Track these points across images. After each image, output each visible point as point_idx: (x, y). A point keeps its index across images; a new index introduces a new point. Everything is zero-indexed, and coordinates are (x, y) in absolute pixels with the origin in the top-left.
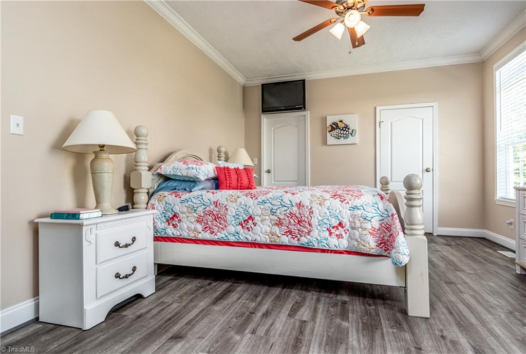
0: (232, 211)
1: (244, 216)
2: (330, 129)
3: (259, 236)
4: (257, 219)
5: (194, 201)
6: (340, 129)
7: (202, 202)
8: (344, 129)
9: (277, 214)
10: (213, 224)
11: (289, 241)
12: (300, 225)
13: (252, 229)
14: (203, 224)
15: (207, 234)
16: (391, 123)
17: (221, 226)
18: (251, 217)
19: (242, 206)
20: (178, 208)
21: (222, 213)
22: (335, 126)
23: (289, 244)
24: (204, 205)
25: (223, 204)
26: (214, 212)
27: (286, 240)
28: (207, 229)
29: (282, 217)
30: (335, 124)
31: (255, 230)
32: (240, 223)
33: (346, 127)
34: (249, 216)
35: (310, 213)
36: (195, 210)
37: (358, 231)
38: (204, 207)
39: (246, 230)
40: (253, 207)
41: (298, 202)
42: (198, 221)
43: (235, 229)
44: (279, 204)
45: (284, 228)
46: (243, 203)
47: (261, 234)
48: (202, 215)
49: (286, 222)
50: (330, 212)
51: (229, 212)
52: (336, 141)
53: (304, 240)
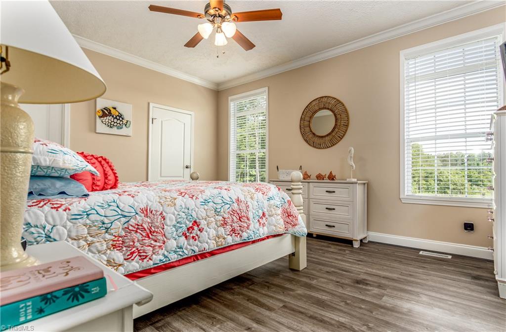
0: (171, 219)
1: (188, 222)
2: (101, 114)
3: (207, 243)
4: (203, 223)
5: (102, 212)
6: (113, 117)
7: (120, 212)
8: (118, 118)
9: (222, 214)
10: (143, 245)
11: (233, 240)
12: (241, 221)
13: (199, 238)
14: (124, 249)
15: (134, 263)
16: (162, 122)
17: (158, 244)
18: (195, 222)
19: (183, 210)
20: (66, 232)
21: (157, 224)
22: (107, 113)
23: (233, 244)
24: (125, 216)
25: (156, 211)
26: (144, 225)
27: (230, 240)
28: (135, 255)
29: (226, 216)
30: (107, 110)
31: (202, 237)
32: (183, 233)
33: (120, 117)
34: (192, 222)
35: (246, 207)
36: (107, 229)
37: (274, 217)
38: (123, 220)
39: (192, 241)
40: (197, 209)
41: (236, 198)
42: (114, 246)
43: (177, 243)
44: (221, 202)
45: (229, 228)
46: (184, 206)
47: (209, 241)
48: (123, 233)
49: (229, 221)
50: (259, 205)
51: (168, 221)
52: (107, 130)
53: (245, 235)
